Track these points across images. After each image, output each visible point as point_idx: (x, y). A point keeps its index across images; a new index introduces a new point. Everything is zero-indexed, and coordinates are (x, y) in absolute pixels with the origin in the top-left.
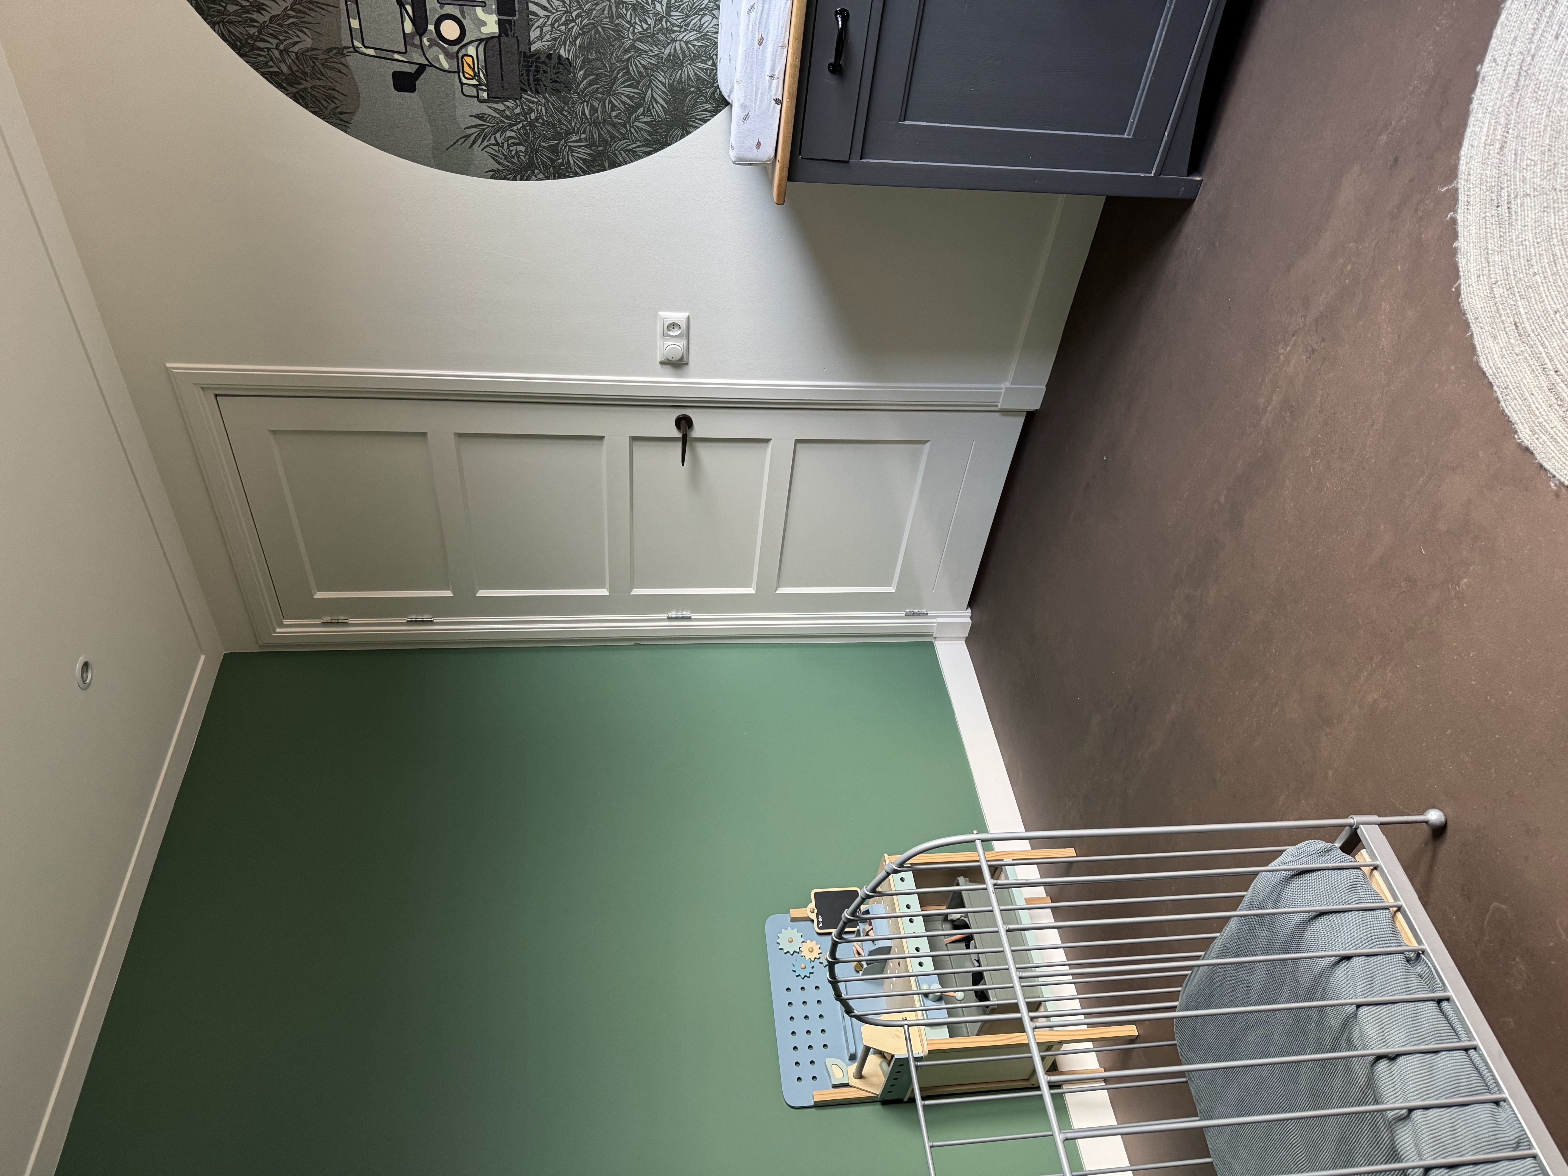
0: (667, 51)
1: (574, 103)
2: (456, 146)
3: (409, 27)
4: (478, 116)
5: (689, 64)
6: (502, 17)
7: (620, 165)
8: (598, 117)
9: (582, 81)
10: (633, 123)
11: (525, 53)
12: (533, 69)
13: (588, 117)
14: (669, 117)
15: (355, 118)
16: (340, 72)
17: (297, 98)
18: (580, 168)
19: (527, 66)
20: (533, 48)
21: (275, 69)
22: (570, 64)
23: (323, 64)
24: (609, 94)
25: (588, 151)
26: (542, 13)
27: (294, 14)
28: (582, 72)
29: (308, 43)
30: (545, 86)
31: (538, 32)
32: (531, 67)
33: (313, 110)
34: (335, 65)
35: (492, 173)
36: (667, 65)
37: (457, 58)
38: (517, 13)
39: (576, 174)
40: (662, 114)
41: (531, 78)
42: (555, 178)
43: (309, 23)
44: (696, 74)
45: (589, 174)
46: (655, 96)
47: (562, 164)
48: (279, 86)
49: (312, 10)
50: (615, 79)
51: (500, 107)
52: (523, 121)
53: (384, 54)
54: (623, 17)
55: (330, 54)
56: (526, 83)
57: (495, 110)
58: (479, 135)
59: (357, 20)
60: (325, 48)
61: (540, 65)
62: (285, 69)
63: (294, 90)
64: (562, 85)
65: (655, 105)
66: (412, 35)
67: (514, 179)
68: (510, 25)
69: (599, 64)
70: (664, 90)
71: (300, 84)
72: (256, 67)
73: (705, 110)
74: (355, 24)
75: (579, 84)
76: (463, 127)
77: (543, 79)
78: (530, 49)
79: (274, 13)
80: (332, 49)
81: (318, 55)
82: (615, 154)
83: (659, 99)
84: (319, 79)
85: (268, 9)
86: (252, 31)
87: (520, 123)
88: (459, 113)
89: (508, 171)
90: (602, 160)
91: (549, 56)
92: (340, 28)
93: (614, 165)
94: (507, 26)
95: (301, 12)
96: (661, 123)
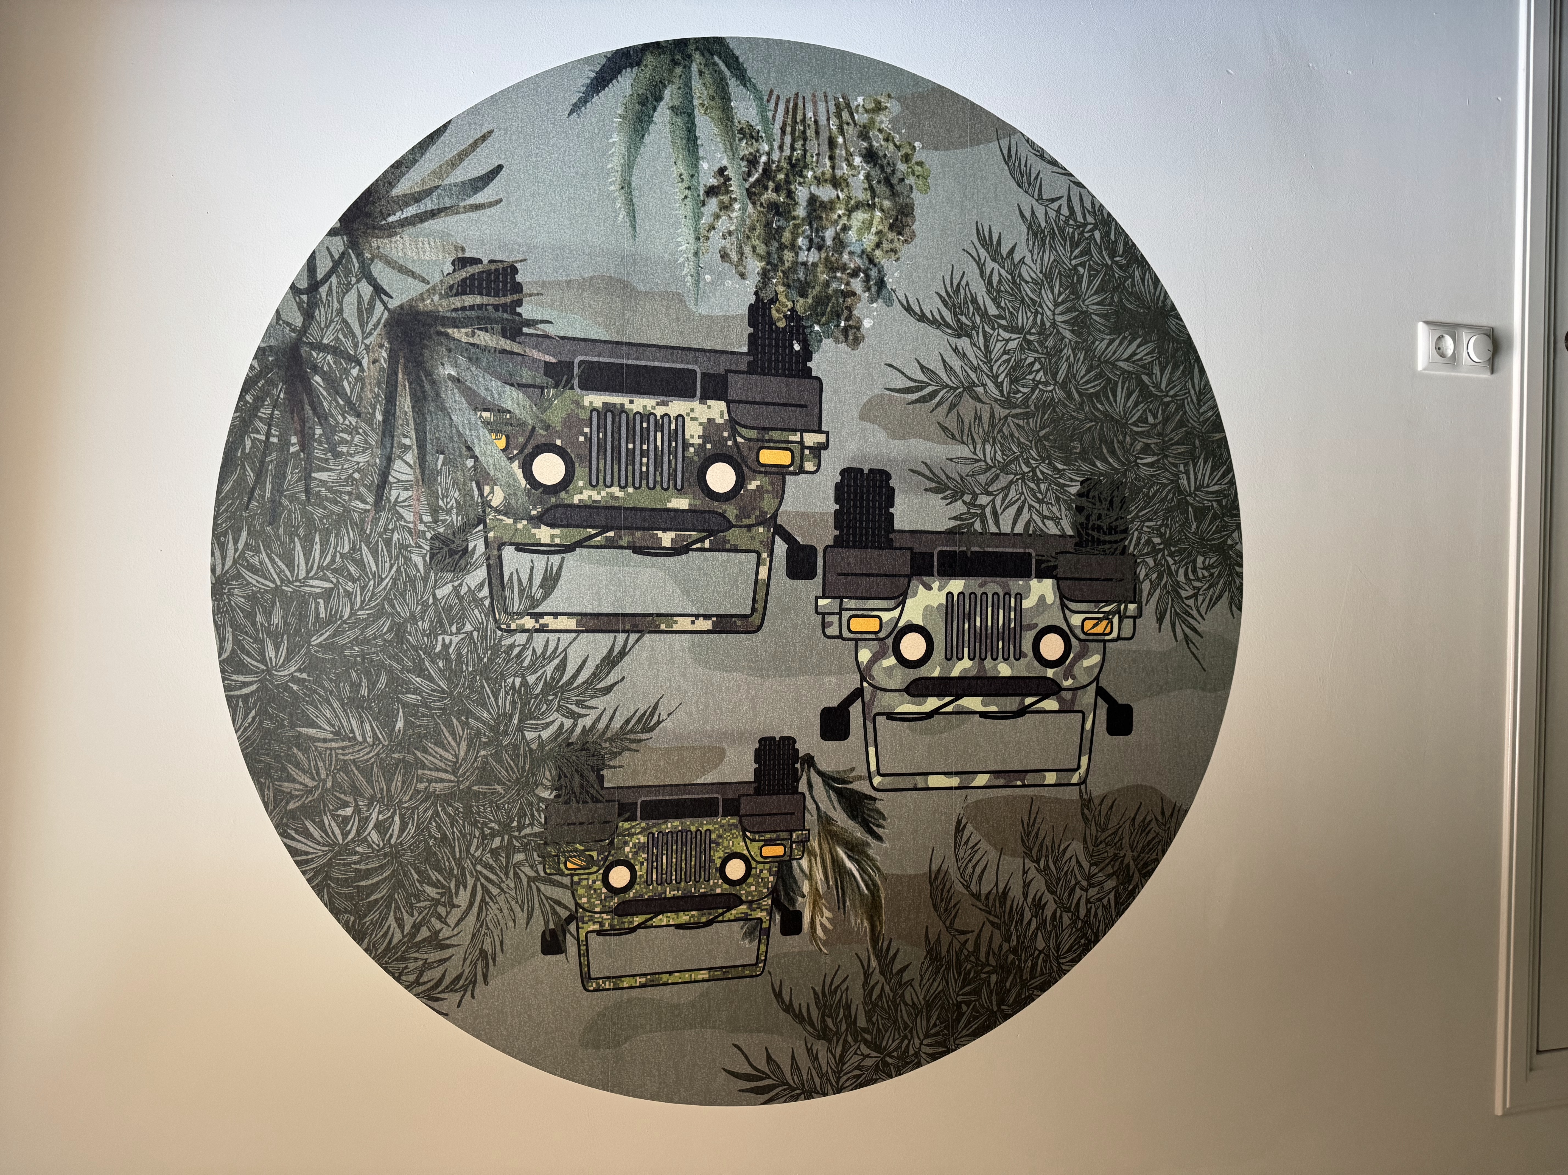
0: (1068, 334)
1: (1138, 478)
2: (1200, 657)
3: (1051, 704)
4: (1160, 620)
5: (1084, 301)
6: (1033, 572)
7: (1218, 416)
8: (1156, 444)
9: (1110, 464)
10: (1162, 391)
11: (1076, 545)
12: (1095, 534)
13: (1155, 458)
14: (1154, 337)
15: (1168, 794)
16: (1111, 807)
17: (1147, 872)
18: (1224, 476)
19: (1093, 541)
20: (1070, 532)
21: (1112, 896)
22: (1087, 480)
23: (1103, 831)
24: (1125, 426)
25: (1201, 461)
26: (1025, 516)
27: (1043, 860)
28: (1098, 464)
29: (1076, 848)
30: (1116, 520)
31: (1049, 523)
32: (1093, 537)
33: (1160, 853)
34: (1103, 813)
35: (1234, 608)
36: (1085, 335)
37: (1089, 640)
38: (1027, 551)
39: (1232, 483)
40: (1150, 346)
41: (1107, 538)
42: (1238, 515)
43: (1053, 842)
44: (1096, 293)
45: (1231, 462)
46: (1125, 356)
47: (1219, 502)
48: (1132, 895)
49: (1037, 834)
50: (1105, 414)
51: (1146, 586)
52: (1163, 555)
53: (1086, 744)
54: (1027, 398)
55: (1090, 817)
56: (1115, 546)
57: (1150, 594)
58: (1185, 621)
59: (1047, 774)
60: (1082, 824)
61: (1091, 523)
62: (1111, 884)
63: (1137, 875)
64: (1115, 493)
65: (1138, 357)
66: (1060, 701)
67: (1240, 575)
68: (1043, 562)
69: (1087, 437)
70: (1117, 342)
71: (1128, 865)
72: (1110, 924)
73: (1143, 280)
74: (1051, 778)
75: (1114, 469)
76: (1175, 643)
77: (1109, 521)
78: (1071, 536)
79: (1043, 887)
80: (1083, 814)
81: (1091, 835)
82: (1205, 422)
83: (1129, 351)
84: (1121, 839)
85: (1039, 894)
86: (1066, 920)
87: (1166, 561)
88: (1155, 647)
89: (1230, 584)
90: (1213, 442)
91: (1080, 509)
92: (1057, 800)
93: (1218, 426)
94: (1043, 566)
95: (1040, 851)
96: (1162, 351)
